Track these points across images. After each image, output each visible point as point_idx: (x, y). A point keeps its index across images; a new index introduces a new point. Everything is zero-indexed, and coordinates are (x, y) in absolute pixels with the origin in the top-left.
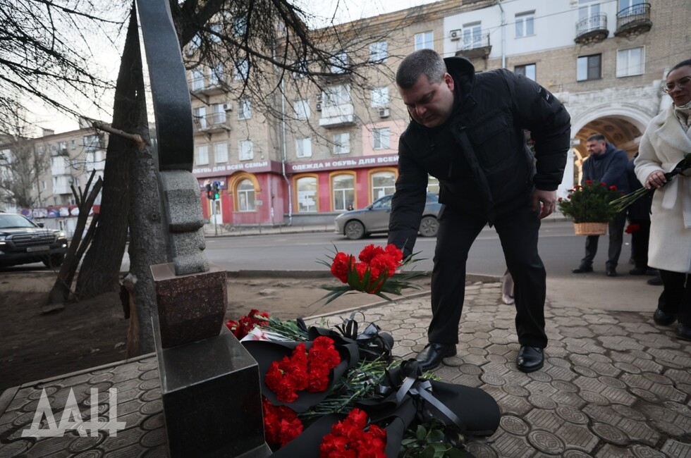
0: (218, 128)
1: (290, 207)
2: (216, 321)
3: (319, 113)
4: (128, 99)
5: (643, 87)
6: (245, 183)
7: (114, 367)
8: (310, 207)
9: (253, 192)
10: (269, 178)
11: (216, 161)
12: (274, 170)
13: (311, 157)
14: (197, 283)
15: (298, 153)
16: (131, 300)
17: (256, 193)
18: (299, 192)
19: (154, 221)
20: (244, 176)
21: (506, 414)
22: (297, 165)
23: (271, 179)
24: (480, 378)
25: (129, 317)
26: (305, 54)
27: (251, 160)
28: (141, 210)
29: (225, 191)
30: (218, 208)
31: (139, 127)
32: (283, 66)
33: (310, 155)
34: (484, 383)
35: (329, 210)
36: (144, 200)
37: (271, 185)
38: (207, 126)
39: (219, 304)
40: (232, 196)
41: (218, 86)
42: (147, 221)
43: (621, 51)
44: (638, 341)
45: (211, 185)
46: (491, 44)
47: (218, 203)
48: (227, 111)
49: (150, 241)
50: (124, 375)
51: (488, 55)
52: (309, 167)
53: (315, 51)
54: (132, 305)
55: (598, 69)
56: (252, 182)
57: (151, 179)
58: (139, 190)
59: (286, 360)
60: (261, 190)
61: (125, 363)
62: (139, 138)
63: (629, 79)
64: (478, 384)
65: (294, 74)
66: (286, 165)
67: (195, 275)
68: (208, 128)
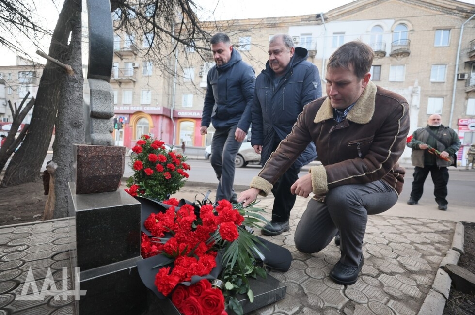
0: (127, 79)
1: (174, 141)
2: (115, 180)
3: (201, 78)
4: (61, 44)
5: (403, 89)
6: (142, 120)
7: (34, 224)
8: (188, 142)
9: (148, 128)
10: (160, 118)
11: (123, 102)
12: (165, 114)
13: (191, 108)
14: (106, 151)
15: (183, 104)
16: (51, 181)
17: (150, 128)
18: (181, 131)
19: (75, 126)
20: (142, 116)
21: (295, 259)
22: (181, 112)
23: (162, 120)
24: (283, 242)
25: (48, 194)
26: (194, 33)
27: (149, 105)
28: (66, 118)
29: (127, 125)
30: (121, 136)
31: (70, 60)
32: (178, 40)
33: (191, 106)
34: (285, 244)
35: (201, 145)
36: (69, 111)
37: (162, 124)
38: (119, 77)
39: (119, 168)
40: (132, 129)
41: (130, 49)
42: (69, 126)
43: (393, 65)
44: (378, 229)
45: (118, 119)
46: (317, 49)
47: (121, 132)
48: (135, 68)
49: (70, 140)
50: (41, 229)
51: (314, 56)
52: (190, 115)
53: (201, 31)
54: (51, 184)
55: (379, 74)
56: (148, 120)
57: (76, 98)
58: (66, 104)
59: (161, 213)
60: (154, 127)
61: (42, 223)
62: (69, 68)
63: (396, 83)
64: (281, 244)
65: (185, 45)
66: (174, 111)
67: (105, 146)
68: (119, 78)
